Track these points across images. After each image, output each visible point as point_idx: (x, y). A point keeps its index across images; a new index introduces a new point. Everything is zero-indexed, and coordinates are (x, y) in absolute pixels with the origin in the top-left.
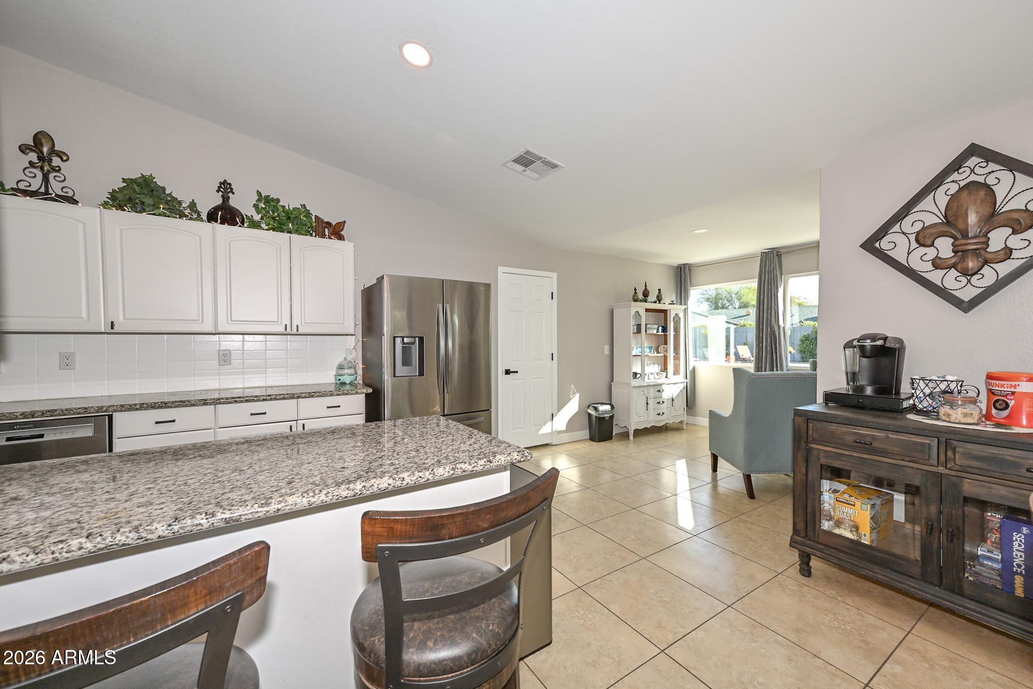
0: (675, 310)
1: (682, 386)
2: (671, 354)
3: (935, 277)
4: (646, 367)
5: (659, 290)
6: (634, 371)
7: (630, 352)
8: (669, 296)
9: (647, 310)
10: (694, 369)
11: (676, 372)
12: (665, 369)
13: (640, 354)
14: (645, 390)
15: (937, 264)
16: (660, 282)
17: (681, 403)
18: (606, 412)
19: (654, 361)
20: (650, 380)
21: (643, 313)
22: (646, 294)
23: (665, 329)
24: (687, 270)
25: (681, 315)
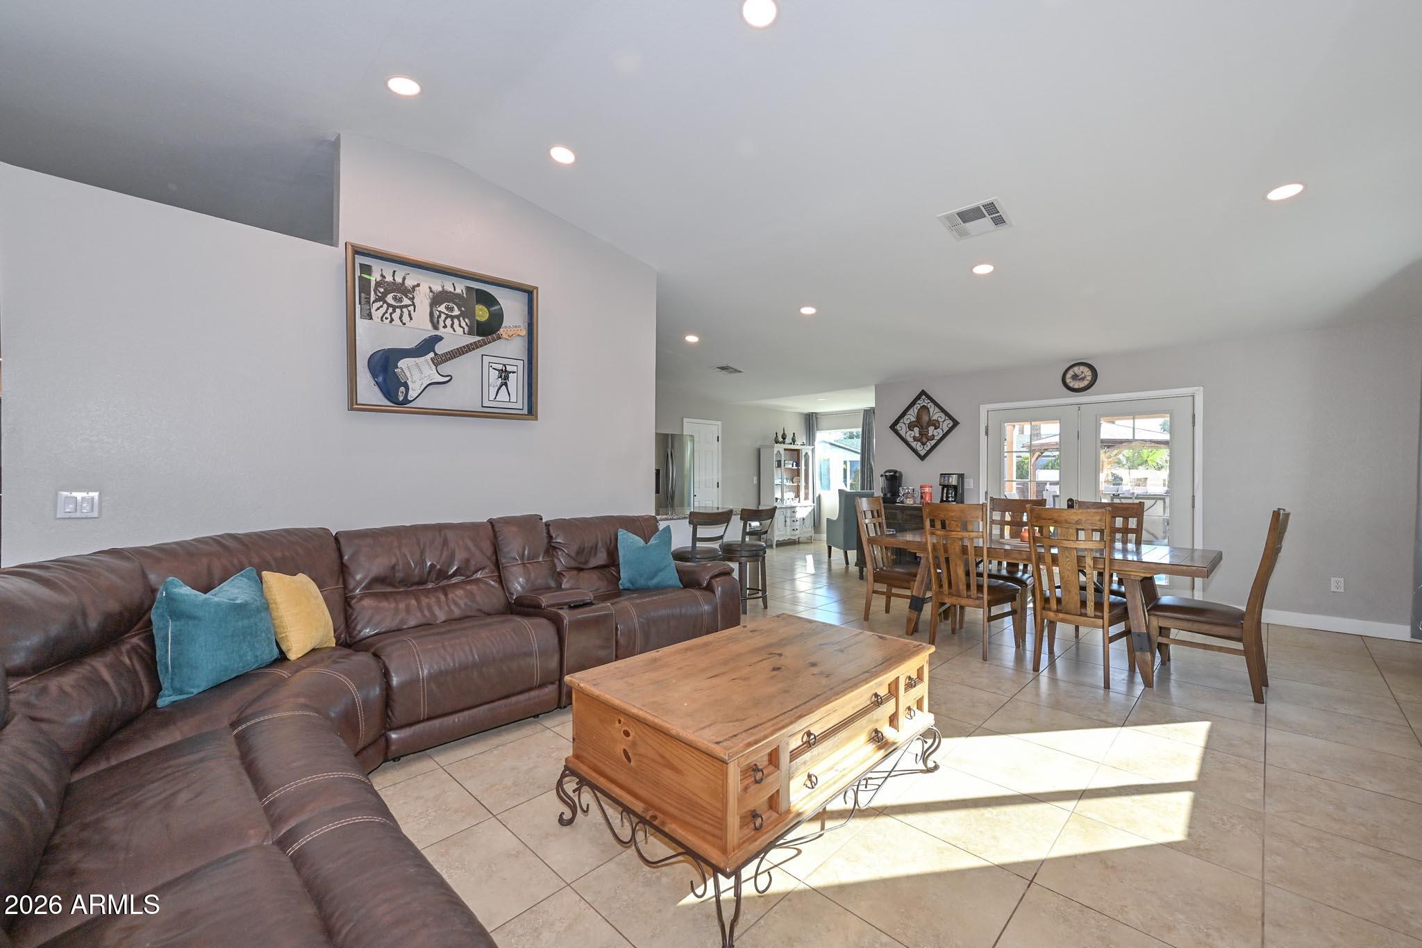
0: (806, 449)
1: (810, 509)
2: (803, 484)
3: (914, 444)
4: (785, 494)
5: (794, 434)
6: (776, 497)
7: (773, 482)
8: (801, 439)
9: (785, 450)
10: (819, 496)
11: (806, 498)
12: (798, 496)
13: (780, 483)
14: (784, 510)
15: (915, 439)
16: (794, 427)
17: (809, 523)
18: (757, 527)
19: (791, 489)
20: (788, 503)
21: (782, 452)
22: (784, 437)
23: (798, 465)
24: (814, 418)
25: (810, 454)
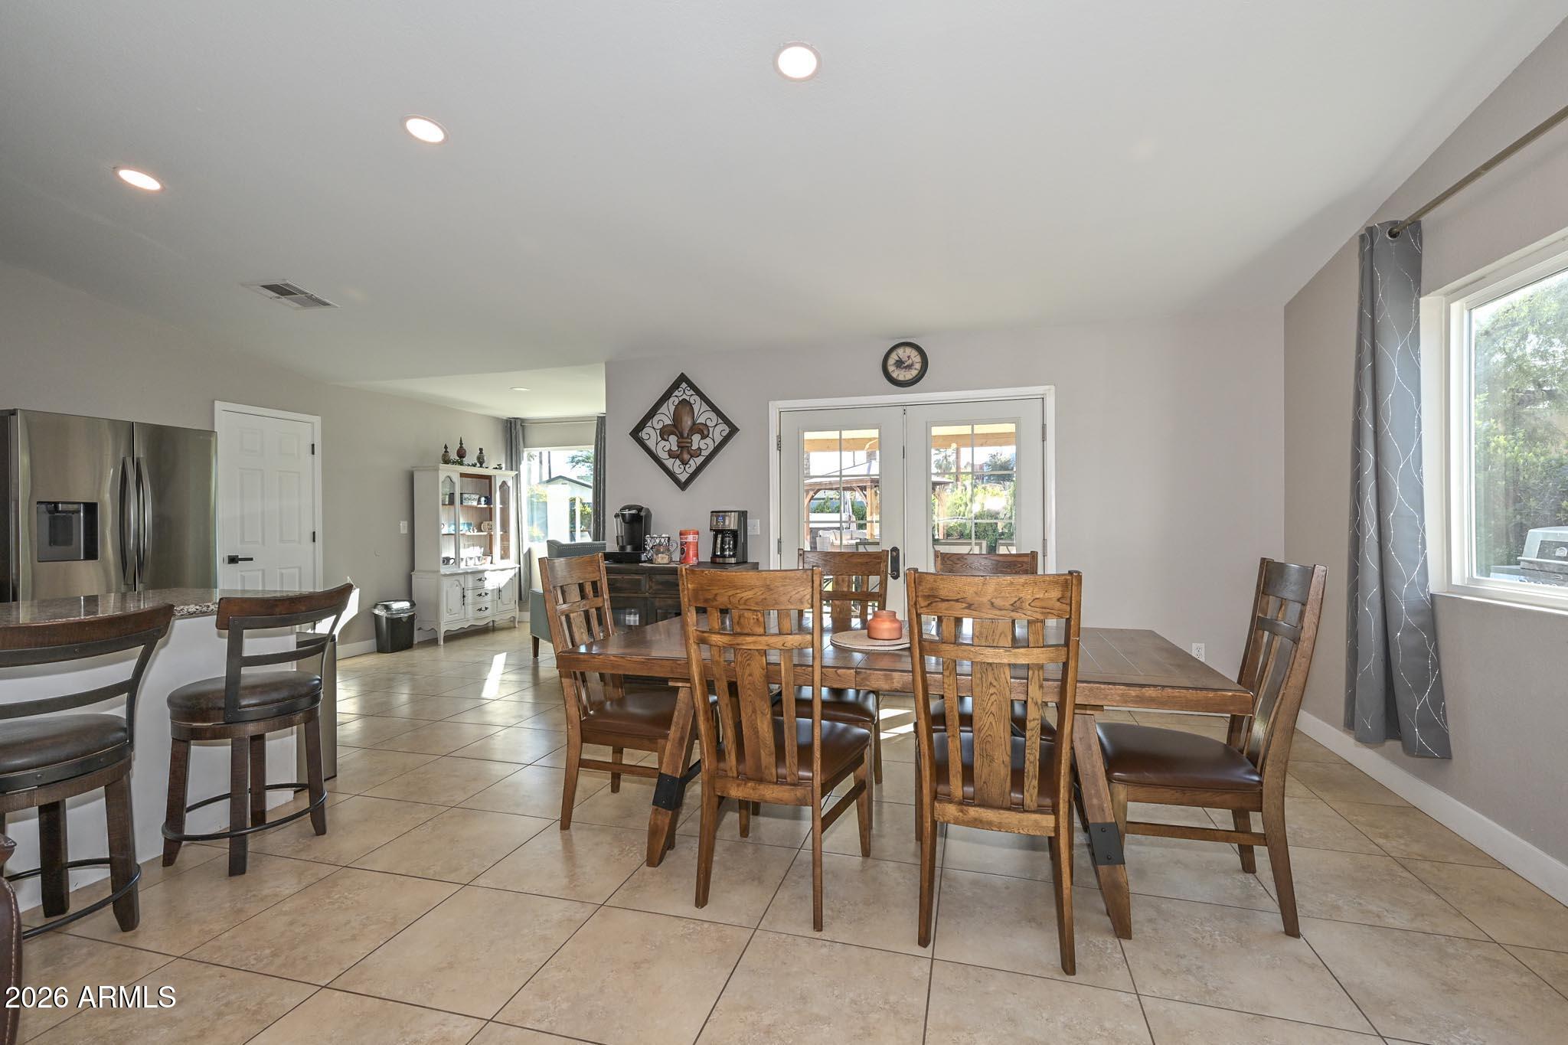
0: (504, 476)
1: (511, 573)
2: (498, 533)
4: (462, 551)
5: (481, 450)
6: (444, 555)
7: (438, 529)
8: (495, 458)
9: (462, 475)
10: (529, 551)
11: (505, 555)
12: (489, 552)
13: (453, 532)
14: (461, 579)
16: (482, 439)
17: (512, 595)
18: (402, 611)
19: (474, 541)
20: (472, 565)
21: (456, 478)
22: (461, 454)
23: (489, 501)
24: (519, 426)
25: (510, 483)
